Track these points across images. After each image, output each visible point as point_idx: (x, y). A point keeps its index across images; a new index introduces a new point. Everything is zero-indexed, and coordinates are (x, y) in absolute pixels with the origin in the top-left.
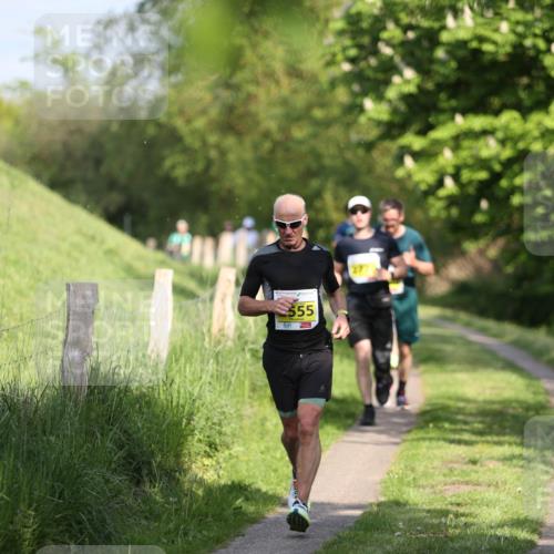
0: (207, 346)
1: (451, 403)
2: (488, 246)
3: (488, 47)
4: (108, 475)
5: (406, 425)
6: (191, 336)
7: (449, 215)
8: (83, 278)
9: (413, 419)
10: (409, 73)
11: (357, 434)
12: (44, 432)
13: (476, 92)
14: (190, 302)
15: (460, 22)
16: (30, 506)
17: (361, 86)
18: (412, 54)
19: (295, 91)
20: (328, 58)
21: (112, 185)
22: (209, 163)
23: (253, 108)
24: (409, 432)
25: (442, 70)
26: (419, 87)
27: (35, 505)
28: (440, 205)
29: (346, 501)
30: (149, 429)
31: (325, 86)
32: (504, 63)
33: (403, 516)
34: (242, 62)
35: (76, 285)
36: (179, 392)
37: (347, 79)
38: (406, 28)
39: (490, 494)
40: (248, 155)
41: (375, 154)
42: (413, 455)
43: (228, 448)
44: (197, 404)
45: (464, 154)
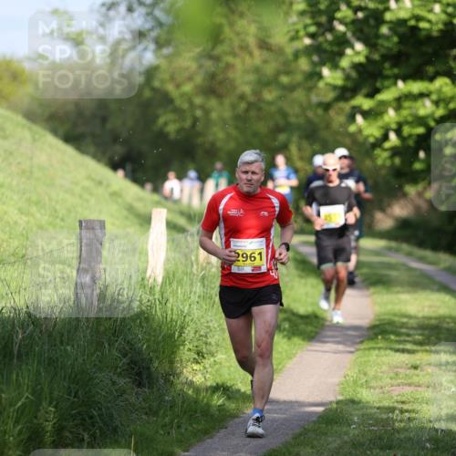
0: (195, 271)
1: (396, 319)
2: (425, 189)
3: (423, 25)
4: (115, 378)
5: (359, 337)
6: (181, 263)
7: (393, 164)
8: (94, 216)
9: (365, 333)
10: (359, 46)
11: (318, 344)
12: (62, 343)
13: (414, 61)
14: (181, 235)
15: (401, 5)
16: (50, 403)
17: (320, 57)
18: (361, 31)
19: (265, 62)
20: (292, 33)
21: (115, 139)
22: (195, 120)
23: (231, 75)
24: (362, 342)
25: (386, 44)
26: (367, 58)
27: (54, 403)
28: (386, 154)
29: (311, 400)
30: (148, 341)
31: (290, 57)
32: (437, 38)
33: (357, 412)
34: (222, 37)
35: (87, 221)
36: (172, 310)
37: (308, 51)
38: (356, 9)
39: (428, 394)
40: (227, 114)
41: (332, 113)
42: (365, 362)
43: (213, 356)
44: (187, 320)
45: (405, 113)
